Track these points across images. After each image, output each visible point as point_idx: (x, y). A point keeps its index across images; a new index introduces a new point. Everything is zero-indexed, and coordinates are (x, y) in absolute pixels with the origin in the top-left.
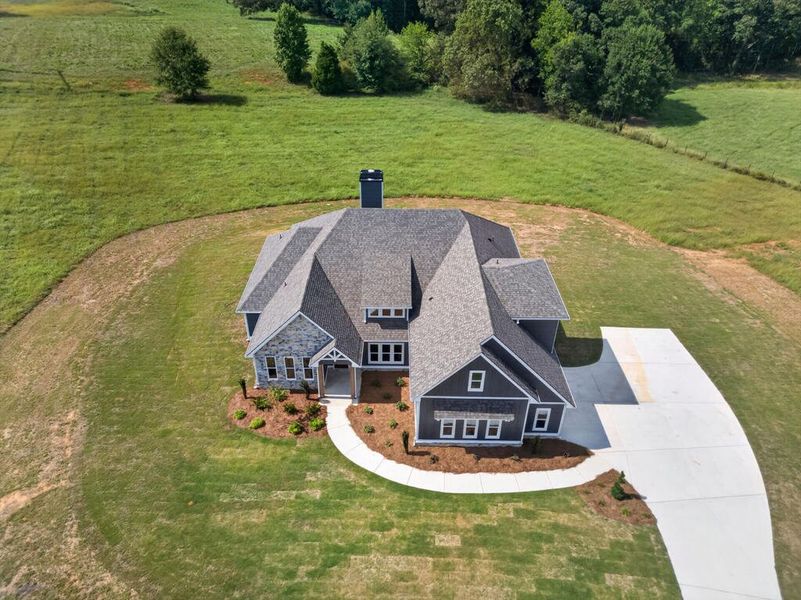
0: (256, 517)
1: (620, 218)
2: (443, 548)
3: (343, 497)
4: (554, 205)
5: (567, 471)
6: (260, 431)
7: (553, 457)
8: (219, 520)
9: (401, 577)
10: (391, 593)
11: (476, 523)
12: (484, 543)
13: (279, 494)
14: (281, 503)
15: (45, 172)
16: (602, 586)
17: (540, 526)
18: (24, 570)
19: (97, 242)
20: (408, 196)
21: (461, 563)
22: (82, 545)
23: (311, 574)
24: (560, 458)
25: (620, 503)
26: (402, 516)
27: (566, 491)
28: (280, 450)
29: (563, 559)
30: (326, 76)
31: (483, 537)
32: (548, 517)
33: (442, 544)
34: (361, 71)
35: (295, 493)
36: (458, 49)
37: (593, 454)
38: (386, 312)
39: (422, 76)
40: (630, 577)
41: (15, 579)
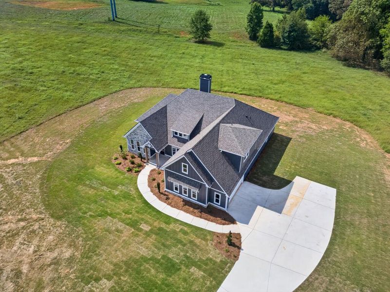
0: (91, 192)
1: (368, 131)
2: (141, 229)
3: (124, 197)
4: (335, 117)
5: (218, 225)
6: (117, 166)
7: (216, 217)
8: (80, 187)
9: (117, 230)
10: (110, 233)
11: (161, 226)
12: (157, 234)
13: (105, 188)
14: (103, 191)
15: (125, 61)
16: (187, 270)
17: (185, 239)
18: (21, 179)
19: (122, 88)
20: (261, 97)
21: (142, 236)
22: (40, 178)
23: (91, 216)
24: (220, 219)
25: (228, 246)
26: (137, 212)
27: (210, 232)
28: (118, 175)
29: (182, 254)
30: (264, 38)
31: (160, 232)
32: (192, 237)
33: (142, 227)
34: (284, 38)
35: (110, 189)
36: (338, 31)
37: (237, 224)
38: (181, 135)
39: (319, 44)
40: (202, 273)
41: (18, 180)
